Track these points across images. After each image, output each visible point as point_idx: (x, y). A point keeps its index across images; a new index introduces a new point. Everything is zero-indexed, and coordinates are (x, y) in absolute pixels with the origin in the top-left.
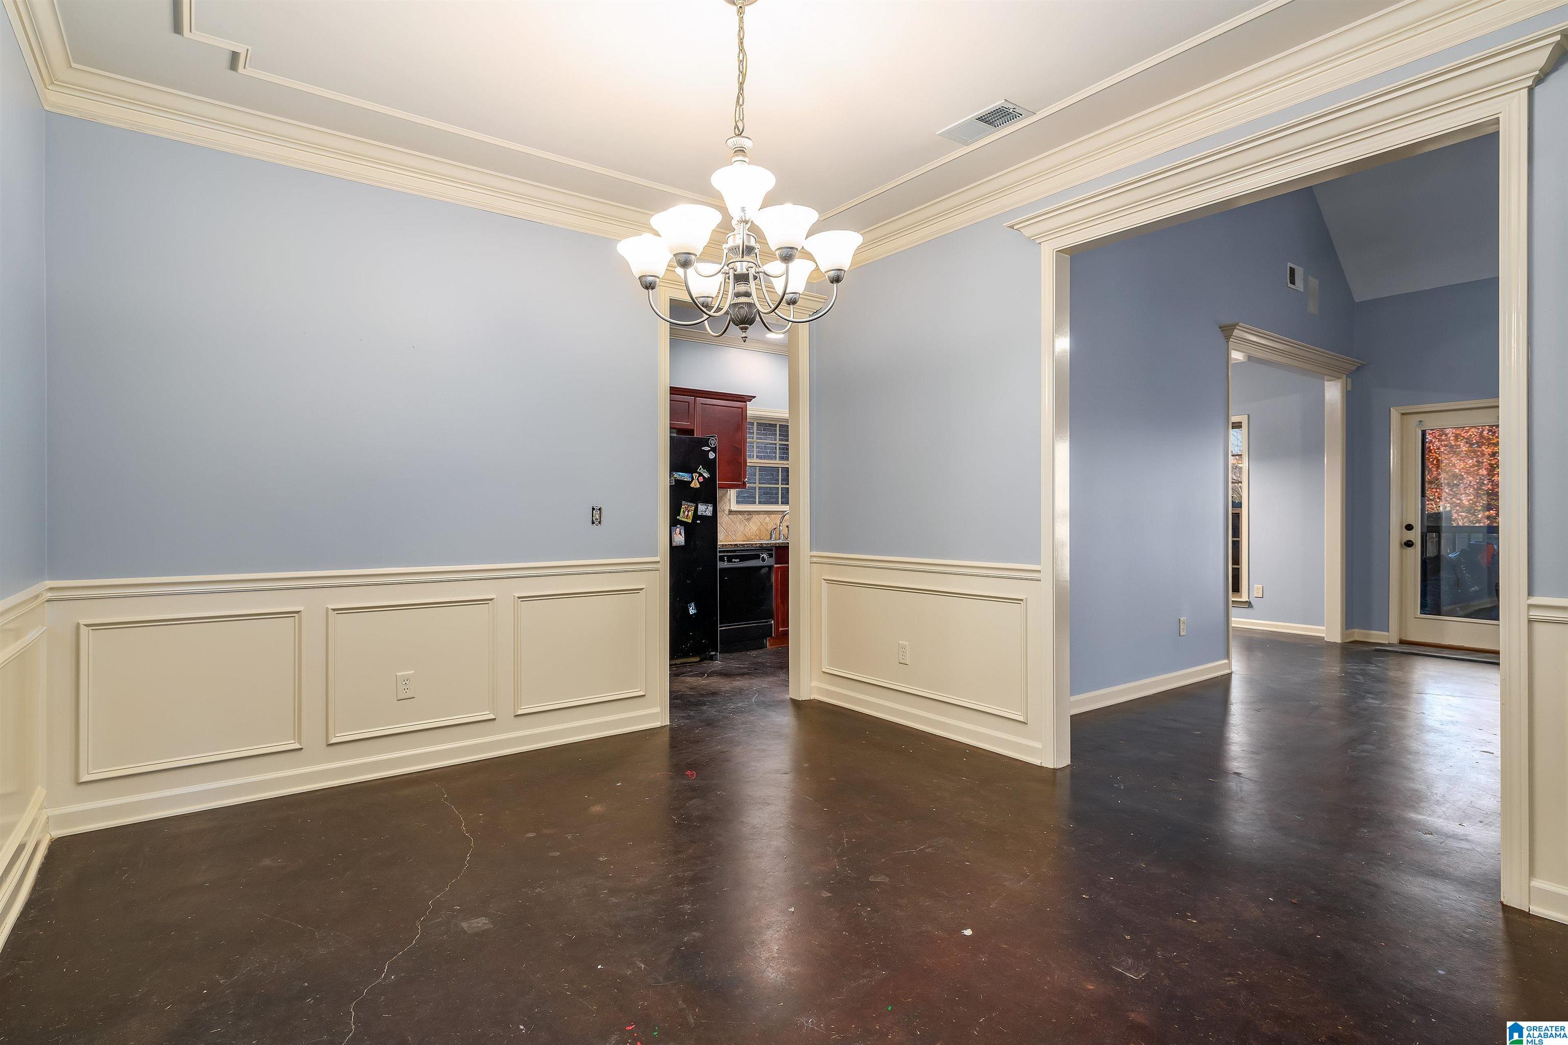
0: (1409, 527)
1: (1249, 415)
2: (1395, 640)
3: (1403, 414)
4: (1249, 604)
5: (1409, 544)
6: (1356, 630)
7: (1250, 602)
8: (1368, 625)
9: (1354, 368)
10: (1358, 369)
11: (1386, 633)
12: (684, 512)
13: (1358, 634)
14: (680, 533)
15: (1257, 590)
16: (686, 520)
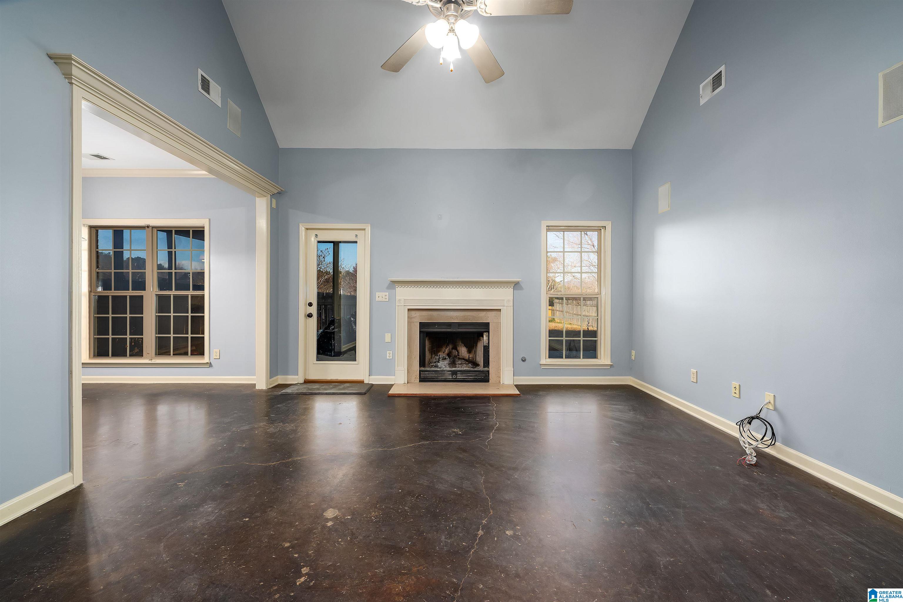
0: (310, 305)
1: (210, 220)
2: (302, 381)
3: (307, 229)
4: (210, 365)
5: (310, 316)
6: (279, 377)
7: (210, 363)
8: (286, 373)
9: (276, 192)
10: (279, 193)
11: (297, 377)
13: (280, 380)
15: (215, 355)
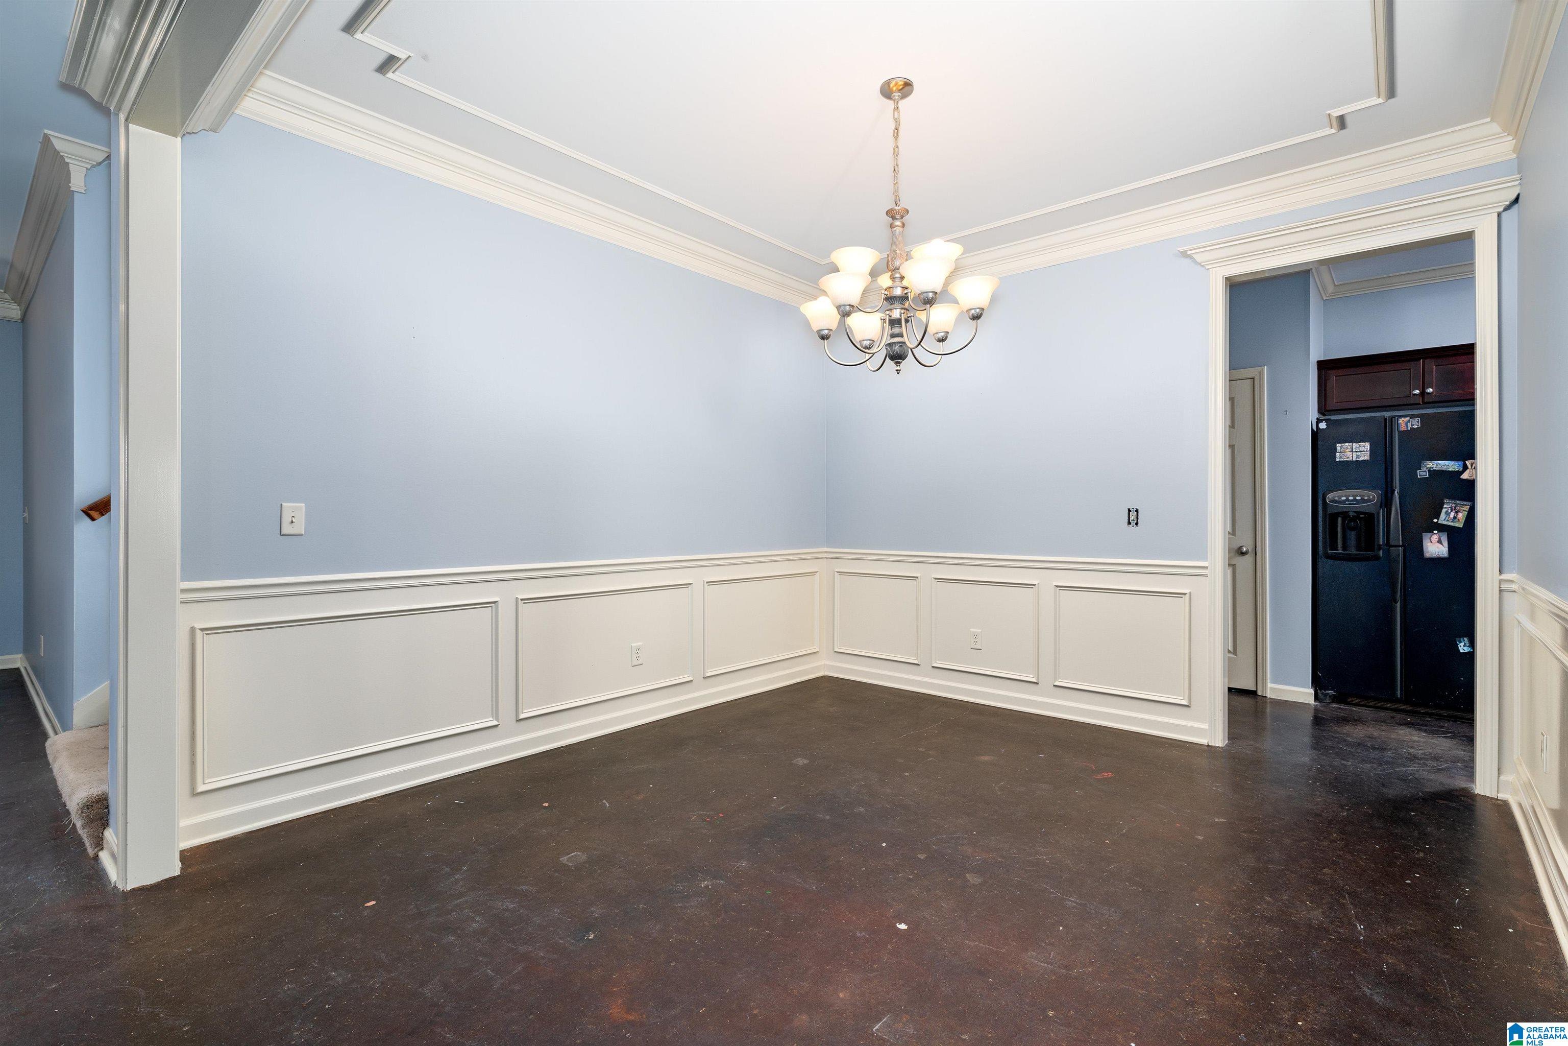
12: (1447, 513)
14: (1440, 542)
16: (1452, 524)
